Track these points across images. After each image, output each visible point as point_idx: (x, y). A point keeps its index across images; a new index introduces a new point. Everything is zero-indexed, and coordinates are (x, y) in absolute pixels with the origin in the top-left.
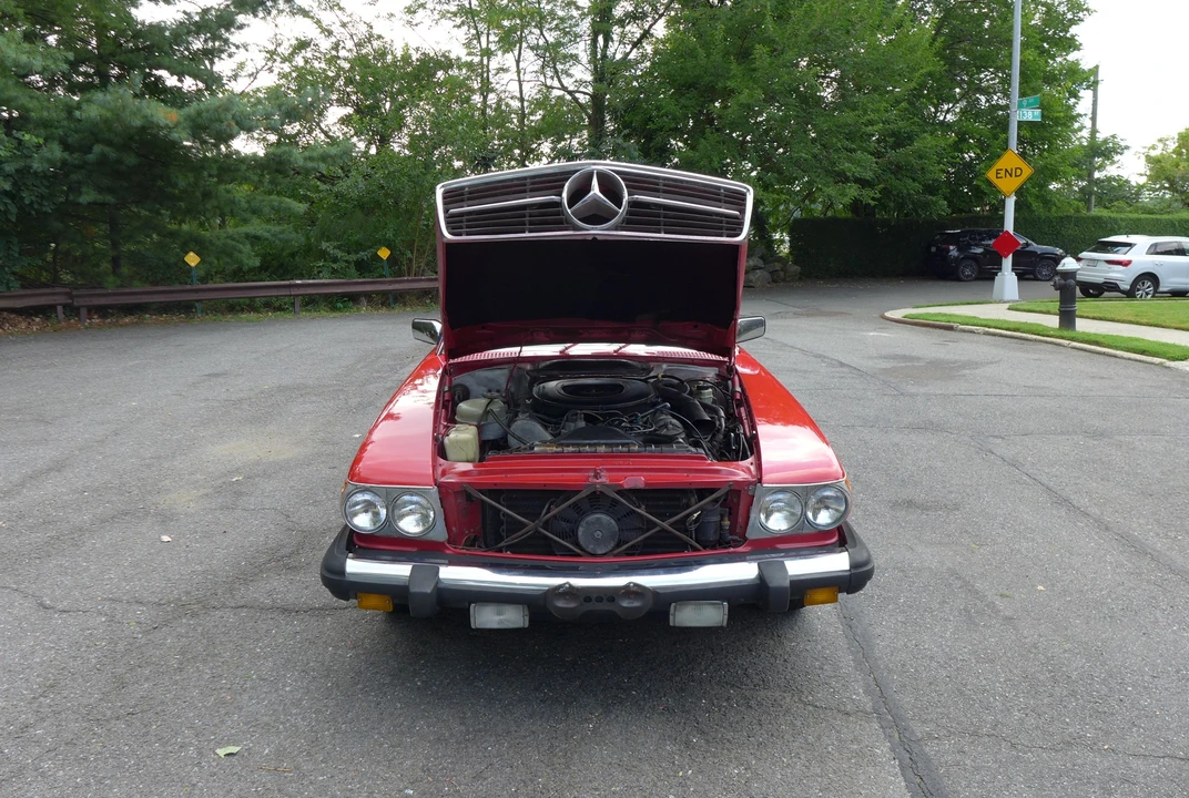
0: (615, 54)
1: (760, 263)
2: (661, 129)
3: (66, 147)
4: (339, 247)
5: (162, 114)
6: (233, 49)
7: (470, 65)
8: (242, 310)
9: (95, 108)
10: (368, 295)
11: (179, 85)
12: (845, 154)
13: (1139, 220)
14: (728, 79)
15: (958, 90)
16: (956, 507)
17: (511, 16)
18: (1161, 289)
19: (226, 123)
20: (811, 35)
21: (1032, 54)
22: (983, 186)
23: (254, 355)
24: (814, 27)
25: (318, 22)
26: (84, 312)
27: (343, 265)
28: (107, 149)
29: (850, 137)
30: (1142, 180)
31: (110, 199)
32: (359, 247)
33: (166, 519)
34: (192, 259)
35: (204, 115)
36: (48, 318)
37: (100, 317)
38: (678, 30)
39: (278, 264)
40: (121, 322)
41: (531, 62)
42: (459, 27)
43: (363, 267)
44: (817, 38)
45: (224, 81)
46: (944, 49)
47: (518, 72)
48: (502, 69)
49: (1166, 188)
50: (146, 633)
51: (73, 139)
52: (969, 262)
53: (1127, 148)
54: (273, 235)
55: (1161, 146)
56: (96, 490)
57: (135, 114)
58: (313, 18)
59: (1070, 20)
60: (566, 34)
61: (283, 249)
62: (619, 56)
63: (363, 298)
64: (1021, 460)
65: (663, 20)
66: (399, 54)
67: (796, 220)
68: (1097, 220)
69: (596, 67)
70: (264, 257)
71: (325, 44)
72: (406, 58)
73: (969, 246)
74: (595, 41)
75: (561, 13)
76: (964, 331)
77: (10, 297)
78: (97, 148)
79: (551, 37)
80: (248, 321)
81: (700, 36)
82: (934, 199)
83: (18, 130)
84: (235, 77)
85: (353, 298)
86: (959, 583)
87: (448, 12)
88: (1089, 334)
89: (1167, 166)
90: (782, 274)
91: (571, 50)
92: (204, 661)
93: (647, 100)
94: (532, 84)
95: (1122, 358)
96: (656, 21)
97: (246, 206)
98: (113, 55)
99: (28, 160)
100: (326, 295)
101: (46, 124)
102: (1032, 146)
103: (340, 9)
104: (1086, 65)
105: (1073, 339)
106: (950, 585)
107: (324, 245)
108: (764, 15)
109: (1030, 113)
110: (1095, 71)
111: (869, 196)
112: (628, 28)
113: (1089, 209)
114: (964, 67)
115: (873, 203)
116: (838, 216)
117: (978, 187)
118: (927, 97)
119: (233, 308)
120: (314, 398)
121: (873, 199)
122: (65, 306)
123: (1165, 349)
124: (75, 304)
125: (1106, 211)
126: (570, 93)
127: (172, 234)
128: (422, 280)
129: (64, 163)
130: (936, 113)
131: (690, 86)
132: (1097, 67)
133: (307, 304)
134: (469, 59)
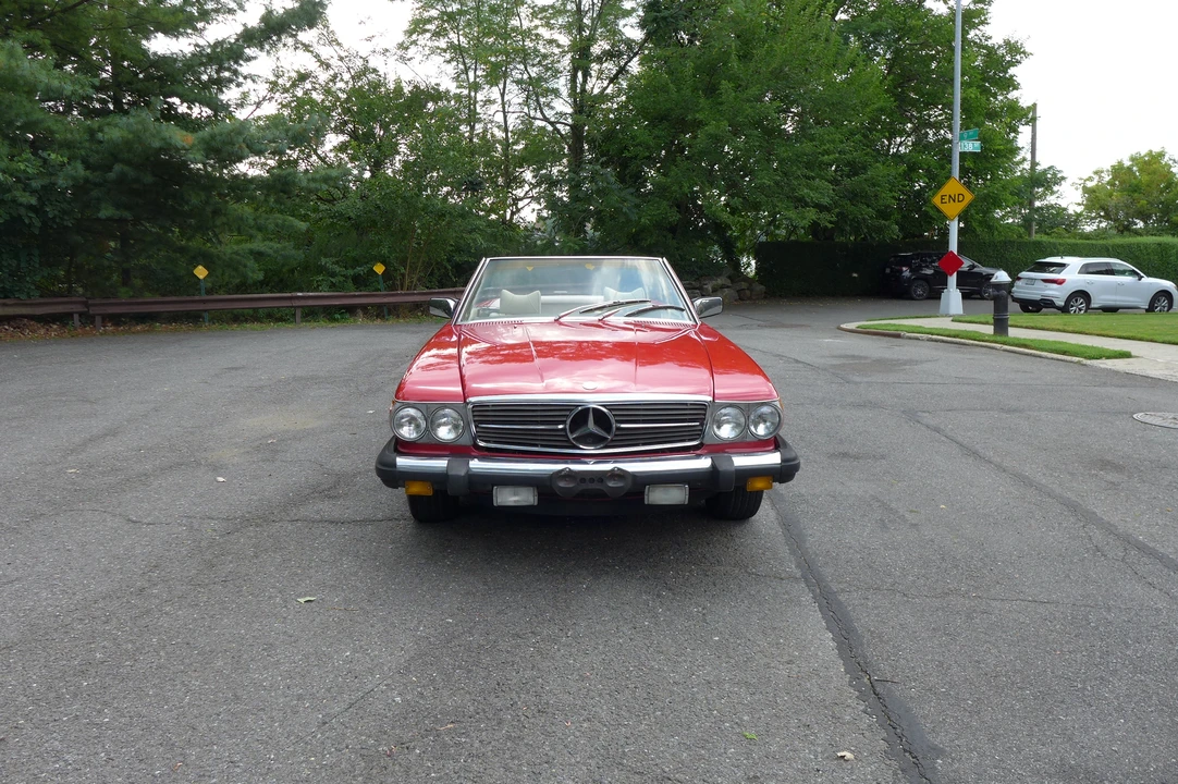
0: (592, 89)
1: (728, 282)
2: (636, 157)
3: (87, 166)
4: (337, 263)
5: (180, 137)
6: (241, 79)
7: (458, 97)
8: (246, 321)
9: (116, 131)
10: (364, 308)
11: (189, 112)
12: (804, 181)
13: (1077, 244)
14: (698, 112)
15: (909, 125)
16: (883, 457)
17: (496, 53)
18: (1093, 306)
19: (237, 146)
20: (771, 73)
21: (973, 92)
22: (932, 212)
23: (266, 355)
24: (774, 66)
25: (317, 56)
26: (98, 320)
27: (342, 279)
28: (126, 168)
29: (809, 165)
30: (1079, 209)
31: (127, 215)
32: (356, 262)
33: (216, 468)
34: (201, 272)
35: (218, 138)
36: (64, 325)
37: (113, 325)
38: (651, 68)
39: (279, 279)
40: (133, 329)
41: (515, 96)
42: (449, 62)
43: (361, 282)
44: (778, 74)
45: (231, 109)
46: (895, 88)
47: (503, 104)
48: (489, 101)
49: (1101, 216)
50: (222, 536)
51: (94, 159)
52: (920, 282)
53: (1063, 178)
54: (275, 252)
55: (1096, 178)
56: (151, 448)
57: (154, 136)
58: (312, 52)
59: (1009, 61)
60: (547, 69)
61: (283, 265)
62: (596, 91)
63: (359, 310)
64: (942, 427)
65: (636, 59)
66: (392, 86)
67: (761, 244)
68: (1038, 244)
69: (575, 101)
70: (266, 271)
71: (323, 76)
72: (399, 90)
73: (920, 268)
74: (574, 77)
75: (543, 51)
76: (910, 338)
77: (31, 305)
78: (118, 167)
79: (534, 72)
80: (252, 329)
81: (671, 73)
82: (887, 223)
83: (44, 149)
84: (241, 105)
85: (350, 310)
86: (877, 504)
87: (438, 48)
88: (1018, 339)
89: (1102, 195)
90: (748, 292)
91: (553, 84)
92: (275, 552)
93: (622, 131)
94: (516, 115)
95: (1047, 358)
96: (630, 59)
97: (252, 223)
98: (130, 83)
99: (53, 178)
100: (325, 307)
101: (67, 145)
102: (976, 176)
103: (339, 44)
104: (1025, 103)
105: (1004, 343)
106: (871, 505)
107: (323, 261)
108: (730, 54)
109: (971, 145)
110: (1034, 107)
111: (826, 220)
112: (605, 65)
113: (1030, 235)
114: (914, 103)
115: (830, 226)
116: (801, 240)
117: (926, 213)
118: (881, 131)
119: (237, 318)
120: (328, 386)
121: (830, 222)
122: (81, 314)
123: (1083, 350)
124: (91, 312)
125: (1046, 237)
126: (552, 124)
127: (182, 250)
128: (414, 294)
129: (87, 180)
130: (889, 146)
131: (662, 119)
132: (1035, 105)
133: (307, 315)
134: (458, 91)
